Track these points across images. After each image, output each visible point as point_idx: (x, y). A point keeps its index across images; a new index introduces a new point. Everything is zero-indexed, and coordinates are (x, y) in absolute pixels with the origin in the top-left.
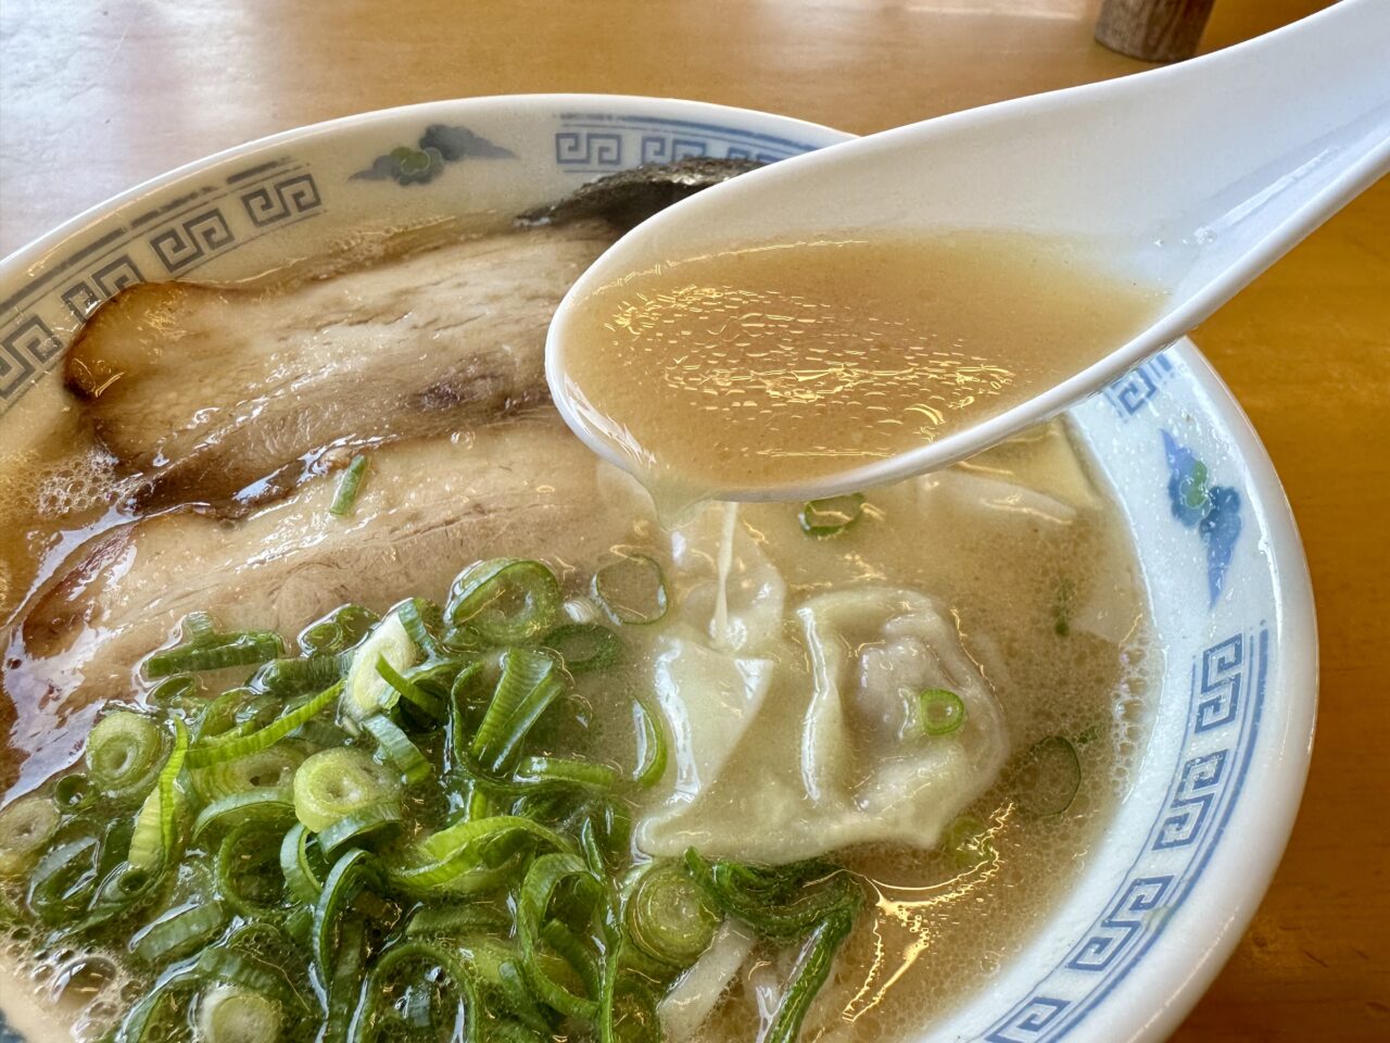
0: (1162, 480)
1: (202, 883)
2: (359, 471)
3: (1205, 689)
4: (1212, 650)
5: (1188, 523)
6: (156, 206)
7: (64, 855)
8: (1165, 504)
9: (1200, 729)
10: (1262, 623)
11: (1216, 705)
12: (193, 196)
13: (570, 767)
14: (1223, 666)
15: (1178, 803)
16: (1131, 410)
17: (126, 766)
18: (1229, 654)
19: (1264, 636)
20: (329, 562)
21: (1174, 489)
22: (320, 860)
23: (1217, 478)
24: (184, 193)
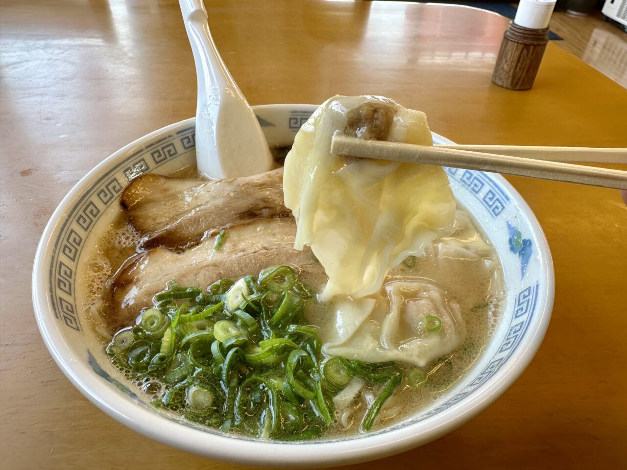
0: (507, 238)
1: (185, 360)
2: (223, 236)
3: (519, 305)
4: (521, 293)
5: (515, 252)
6: (153, 142)
7: (139, 351)
8: (508, 246)
9: (517, 317)
10: (537, 282)
11: (522, 309)
12: (165, 138)
13: (303, 328)
14: (525, 297)
15: (508, 339)
16: (496, 215)
17: (155, 325)
18: (526, 293)
19: (537, 286)
20: (215, 265)
21: (511, 241)
22: (224, 351)
23: (525, 236)
24: (163, 137)
